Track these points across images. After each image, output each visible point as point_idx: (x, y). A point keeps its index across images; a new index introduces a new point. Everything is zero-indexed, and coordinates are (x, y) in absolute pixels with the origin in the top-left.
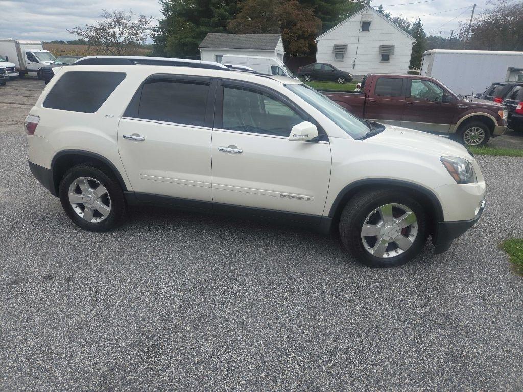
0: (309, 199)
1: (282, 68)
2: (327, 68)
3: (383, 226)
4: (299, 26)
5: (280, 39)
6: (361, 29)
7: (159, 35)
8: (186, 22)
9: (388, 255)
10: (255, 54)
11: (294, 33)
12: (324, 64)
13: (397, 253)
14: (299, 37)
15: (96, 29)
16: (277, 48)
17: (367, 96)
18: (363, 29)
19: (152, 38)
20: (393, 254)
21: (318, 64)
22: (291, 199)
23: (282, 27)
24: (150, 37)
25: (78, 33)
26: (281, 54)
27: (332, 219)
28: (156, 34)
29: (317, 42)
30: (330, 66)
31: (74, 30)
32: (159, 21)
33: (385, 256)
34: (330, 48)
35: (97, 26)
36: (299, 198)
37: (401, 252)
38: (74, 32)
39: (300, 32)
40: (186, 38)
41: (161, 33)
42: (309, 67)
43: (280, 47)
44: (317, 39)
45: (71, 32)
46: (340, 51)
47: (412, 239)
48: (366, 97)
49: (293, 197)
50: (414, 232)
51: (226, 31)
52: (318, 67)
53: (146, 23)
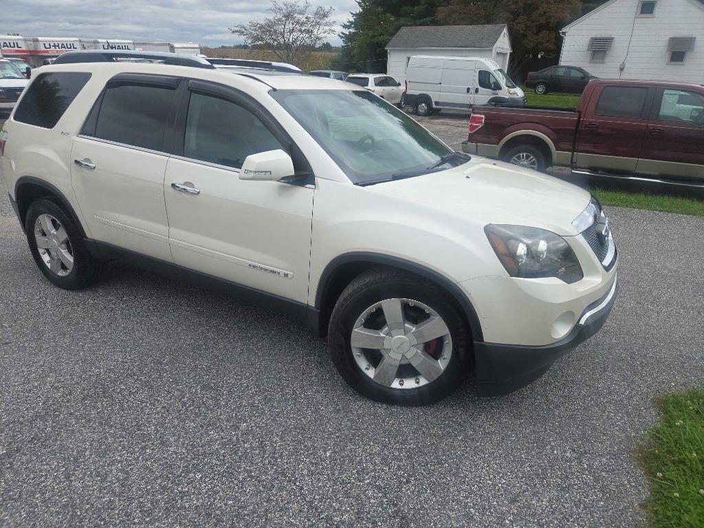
0: (286, 275)
1: (494, 74)
2: (574, 74)
3: (389, 334)
4: (541, 10)
5: (505, 30)
6: (639, 11)
7: (350, 32)
8: (385, 12)
9: (402, 384)
10: (464, 55)
11: (533, 22)
12: (569, 68)
13: (418, 383)
14: (540, 29)
15: (261, 27)
16: (498, 44)
17: (582, 116)
18: (643, 12)
19: (342, 37)
20: (410, 384)
21: (562, 67)
22: (263, 273)
23: (516, 14)
24: (339, 36)
25: (241, 33)
26: (504, 54)
27: (319, 311)
28: (346, 32)
29: (564, 33)
30: (580, 70)
31: (236, 29)
32: (352, 14)
33: (396, 384)
34: (584, 41)
35: (262, 22)
36: (274, 272)
37: (423, 382)
38: (237, 31)
39: (543, 21)
40: (380, 35)
41: (352, 30)
42: (546, 72)
43: (503, 43)
44: (564, 30)
45: (233, 32)
46: (600, 48)
47: (442, 364)
48: (579, 118)
49: (266, 270)
50: (448, 352)
51: (435, 23)
52: (561, 72)
53: (325, 16)
